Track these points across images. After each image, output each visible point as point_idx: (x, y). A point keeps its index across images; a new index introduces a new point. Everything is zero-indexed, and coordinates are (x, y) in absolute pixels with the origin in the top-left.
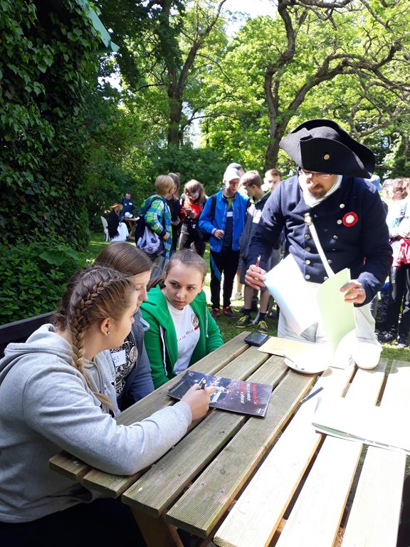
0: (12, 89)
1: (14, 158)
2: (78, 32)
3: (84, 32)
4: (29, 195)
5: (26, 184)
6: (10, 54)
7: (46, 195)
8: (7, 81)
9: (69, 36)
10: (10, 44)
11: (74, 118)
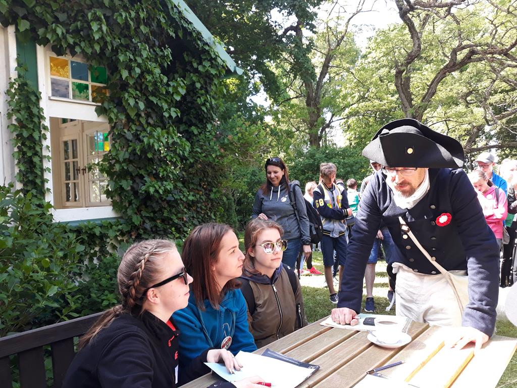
0: (154, 116)
1: (156, 171)
2: (207, 64)
3: (212, 63)
4: (170, 201)
5: (166, 191)
6: (150, 89)
7: (184, 199)
8: (149, 110)
9: (200, 68)
10: (150, 81)
11: (208, 134)
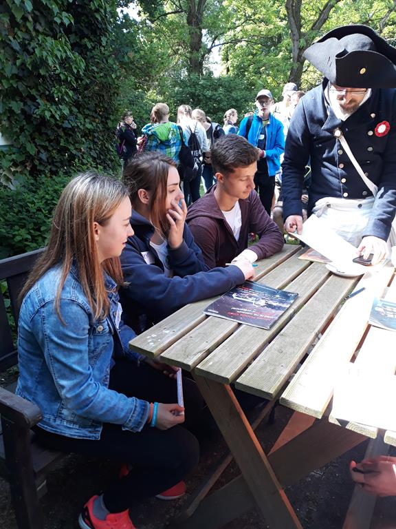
0: (42, 21)
1: (50, 92)
4: (66, 128)
5: (63, 117)
7: (81, 127)
8: (37, 13)
11: (102, 49)
